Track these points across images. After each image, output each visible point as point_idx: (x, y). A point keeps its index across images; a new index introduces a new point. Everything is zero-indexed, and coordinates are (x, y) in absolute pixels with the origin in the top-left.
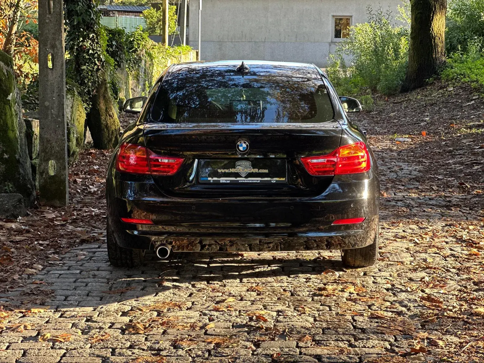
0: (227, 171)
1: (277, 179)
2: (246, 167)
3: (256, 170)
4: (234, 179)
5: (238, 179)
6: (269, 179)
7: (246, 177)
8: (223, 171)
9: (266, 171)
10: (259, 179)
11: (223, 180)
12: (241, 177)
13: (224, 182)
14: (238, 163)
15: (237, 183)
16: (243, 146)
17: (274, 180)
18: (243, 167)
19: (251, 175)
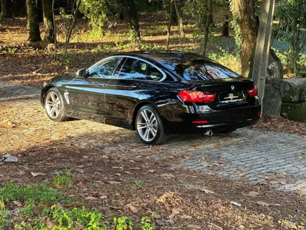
3: (235, 97)
6: (238, 100)
7: (232, 100)
8: (226, 98)
9: (238, 97)
10: (236, 100)
11: (226, 102)
14: (230, 94)
15: (230, 102)
16: (233, 88)
17: (240, 100)
18: (231, 96)
19: (234, 99)
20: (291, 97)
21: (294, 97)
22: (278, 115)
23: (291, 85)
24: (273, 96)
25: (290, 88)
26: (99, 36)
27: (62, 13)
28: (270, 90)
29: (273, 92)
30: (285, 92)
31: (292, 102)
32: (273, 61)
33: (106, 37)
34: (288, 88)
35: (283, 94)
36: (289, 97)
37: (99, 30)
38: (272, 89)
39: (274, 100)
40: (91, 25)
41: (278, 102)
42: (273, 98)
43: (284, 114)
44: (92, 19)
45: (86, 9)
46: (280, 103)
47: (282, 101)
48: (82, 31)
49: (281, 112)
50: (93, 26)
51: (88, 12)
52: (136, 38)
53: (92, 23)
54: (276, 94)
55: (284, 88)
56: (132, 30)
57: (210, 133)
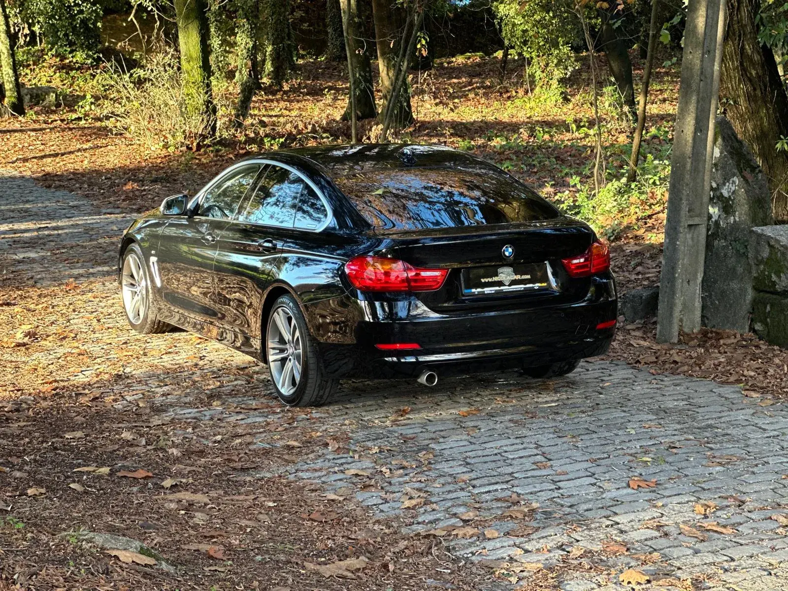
0: (490, 280)
1: (539, 285)
2: (509, 275)
3: (518, 277)
4: (497, 288)
5: (502, 288)
6: (531, 285)
7: (509, 285)
8: (487, 280)
9: (529, 277)
10: (521, 287)
11: (487, 290)
12: (505, 285)
13: (489, 292)
14: (500, 270)
15: (501, 292)
16: (508, 251)
17: (537, 286)
18: (506, 275)
19: (514, 283)
20: (774, 278)
21: (780, 277)
22: (743, 328)
23: (772, 243)
24: (732, 274)
25: (771, 253)
26: (550, 104)
27: (422, 45)
28: (725, 255)
29: (731, 262)
30: (759, 262)
31: (775, 293)
32: (734, 175)
33: (571, 106)
34: (765, 253)
35: (754, 267)
36: (770, 277)
37: (554, 87)
38: (730, 253)
39: (735, 285)
40: (532, 76)
41: (743, 291)
42: (732, 280)
43: (758, 327)
44: (535, 60)
45: (519, 33)
46: (750, 295)
47: (755, 288)
48: (521, 92)
49: (752, 321)
50: (537, 78)
51: (525, 43)
52: (621, 107)
53: (535, 70)
54: (740, 270)
55: (757, 252)
56: (610, 88)
57: (430, 379)
